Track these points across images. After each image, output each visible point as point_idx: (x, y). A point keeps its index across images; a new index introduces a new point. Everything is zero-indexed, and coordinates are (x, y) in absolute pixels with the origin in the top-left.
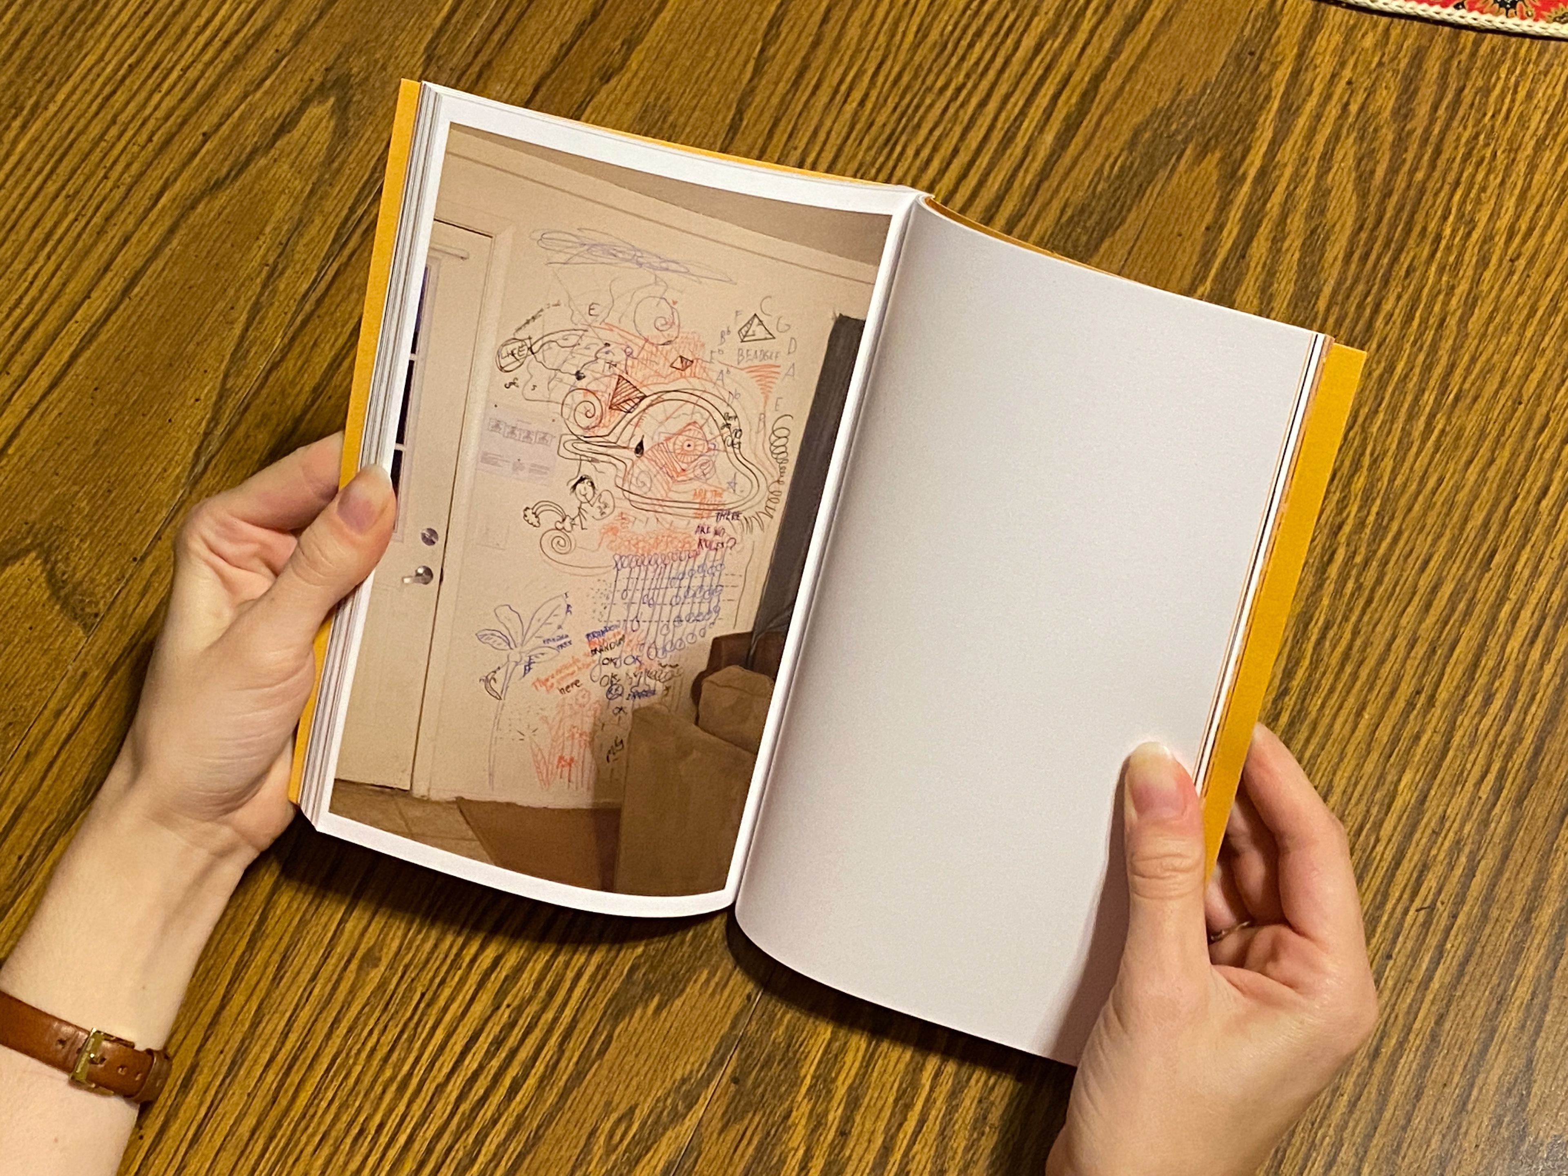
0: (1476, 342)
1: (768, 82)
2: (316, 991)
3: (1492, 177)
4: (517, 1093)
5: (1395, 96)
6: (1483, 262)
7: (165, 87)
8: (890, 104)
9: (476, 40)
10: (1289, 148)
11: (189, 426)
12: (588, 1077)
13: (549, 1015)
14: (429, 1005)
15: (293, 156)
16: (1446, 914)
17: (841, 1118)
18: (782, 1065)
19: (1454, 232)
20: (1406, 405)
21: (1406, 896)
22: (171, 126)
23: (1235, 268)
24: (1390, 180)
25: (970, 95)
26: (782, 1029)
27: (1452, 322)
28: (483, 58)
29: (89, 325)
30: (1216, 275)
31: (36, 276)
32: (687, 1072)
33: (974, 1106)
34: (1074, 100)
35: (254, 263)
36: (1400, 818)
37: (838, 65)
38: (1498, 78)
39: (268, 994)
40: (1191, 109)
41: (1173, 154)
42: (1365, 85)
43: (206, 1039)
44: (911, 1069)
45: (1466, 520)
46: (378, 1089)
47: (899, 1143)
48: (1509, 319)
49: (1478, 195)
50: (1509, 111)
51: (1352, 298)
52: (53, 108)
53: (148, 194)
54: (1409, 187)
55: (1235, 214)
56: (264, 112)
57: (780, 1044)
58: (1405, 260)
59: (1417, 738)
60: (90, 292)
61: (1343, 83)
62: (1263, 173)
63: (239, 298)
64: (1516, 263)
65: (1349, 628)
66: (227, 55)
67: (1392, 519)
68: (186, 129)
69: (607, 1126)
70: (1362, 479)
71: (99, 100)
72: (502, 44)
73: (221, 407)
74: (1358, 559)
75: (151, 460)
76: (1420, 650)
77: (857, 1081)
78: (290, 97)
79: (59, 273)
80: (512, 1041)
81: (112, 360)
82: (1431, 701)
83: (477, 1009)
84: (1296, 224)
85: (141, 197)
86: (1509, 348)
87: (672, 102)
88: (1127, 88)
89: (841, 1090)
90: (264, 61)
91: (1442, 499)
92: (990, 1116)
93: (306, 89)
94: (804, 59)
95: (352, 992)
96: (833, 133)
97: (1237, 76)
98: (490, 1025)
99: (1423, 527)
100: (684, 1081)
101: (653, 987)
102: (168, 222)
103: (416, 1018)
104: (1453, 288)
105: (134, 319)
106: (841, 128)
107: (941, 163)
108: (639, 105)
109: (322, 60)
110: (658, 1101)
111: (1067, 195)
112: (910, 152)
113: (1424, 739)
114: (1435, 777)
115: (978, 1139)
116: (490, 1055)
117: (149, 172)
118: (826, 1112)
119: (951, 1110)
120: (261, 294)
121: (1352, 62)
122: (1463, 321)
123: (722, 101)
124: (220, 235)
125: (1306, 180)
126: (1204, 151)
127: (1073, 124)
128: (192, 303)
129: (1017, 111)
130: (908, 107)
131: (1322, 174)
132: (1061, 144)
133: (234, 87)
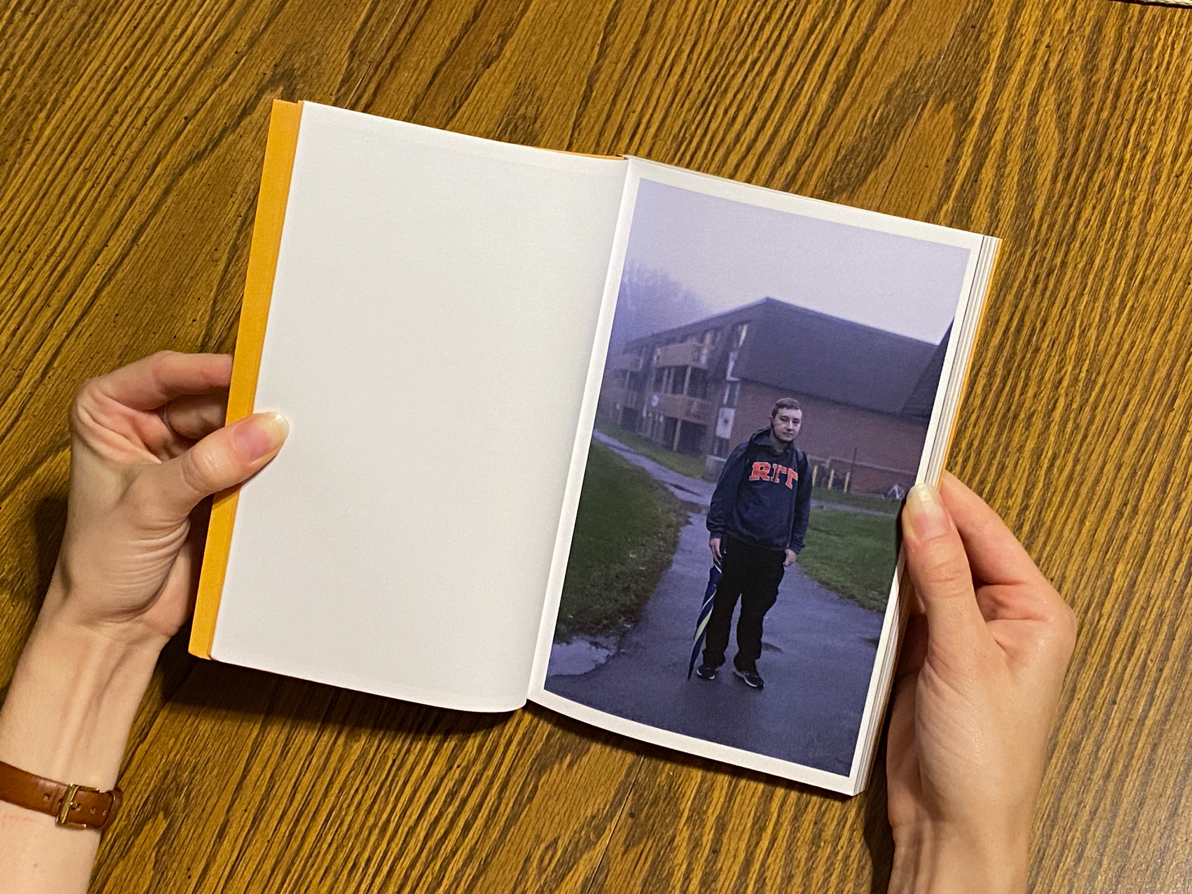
0: (1154, 238)
1: (610, 62)
2: (314, 761)
3: (1159, 114)
4: (469, 830)
5: (1082, 56)
6: (1156, 179)
7: (153, 83)
8: (703, 75)
9: (388, 39)
10: (1005, 98)
11: (190, 340)
12: (522, 816)
13: (490, 772)
14: (398, 769)
15: (254, 133)
16: (1154, 669)
17: (712, 840)
18: (666, 802)
19: (1133, 156)
20: (1104, 289)
21: (1124, 657)
22: (160, 114)
23: (970, 191)
24: (1083, 119)
25: (763, 66)
26: (664, 775)
27: (1135, 225)
28: (393, 52)
29: (108, 267)
30: (956, 197)
31: (65, 231)
32: (595, 811)
33: (811, 827)
34: (842, 67)
35: (231, 215)
36: (1117, 598)
37: (662, 47)
38: (1159, 39)
39: (278, 765)
40: (930, 70)
41: (919, 105)
42: (1059, 48)
43: (233, 801)
44: (762, 800)
45: (1153, 374)
46: (365, 833)
47: (757, 857)
48: (1177, 221)
49: (1149, 129)
50: (1169, 63)
51: (1059, 210)
52: (69, 103)
53: (145, 167)
54: (1097, 123)
55: (968, 149)
56: (230, 100)
57: (664, 786)
58: (1098, 178)
59: (1126, 538)
60: (107, 241)
61: (1043, 47)
62: (987, 117)
63: (221, 242)
64: (1180, 178)
65: (1071, 457)
66: (199, 57)
67: (1098, 374)
68: (172, 115)
69: (538, 854)
70: (1074, 346)
71: (104, 95)
72: (407, 41)
73: (212, 326)
74: (1075, 406)
76: (1125, 472)
77: (723, 812)
78: (250, 87)
79: (83, 228)
80: (463, 792)
81: (128, 292)
82: (1135, 510)
83: (436, 770)
84: (1014, 154)
85: (140, 169)
86: (1178, 242)
87: (539, 80)
88: (881, 56)
89: (711, 820)
90: (227, 61)
91: (1135, 358)
92: (823, 834)
93: (261, 81)
94: (637, 43)
95: (341, 760)
96: (661, 99)
97: (963, 44)
98: (446, 781)
99: (1121, 381)
100: (593, 817)
101: (566, 748)
102: (163, 186)
103: (390, 778)
104: (1134, 198)
105: (142, 261)
106: (667, 95)
107: (745, 119)
108: (513, 84)
109: (272, 58)
110: (575, 833)
111: (840, 140)
112: (721, 111)
113: (1132, 539)
114: (1141, 567)
115: (816, 851)
116: (447, 804)
117: (146, 149)
118: (701, 836)
119: (795, 830)
120: (237, 238)
121: (1049, 30)
122: (1143, 223)
123: (576, 78)
124: (203, 195)
125: (1020, 121)
126: (942, 102)
127: (842, 86)
128: (185, 247)
129: (799, 77)
130: (717, 77)
131: (1031, 117)
132: (833, 101)
133: (206, 81)
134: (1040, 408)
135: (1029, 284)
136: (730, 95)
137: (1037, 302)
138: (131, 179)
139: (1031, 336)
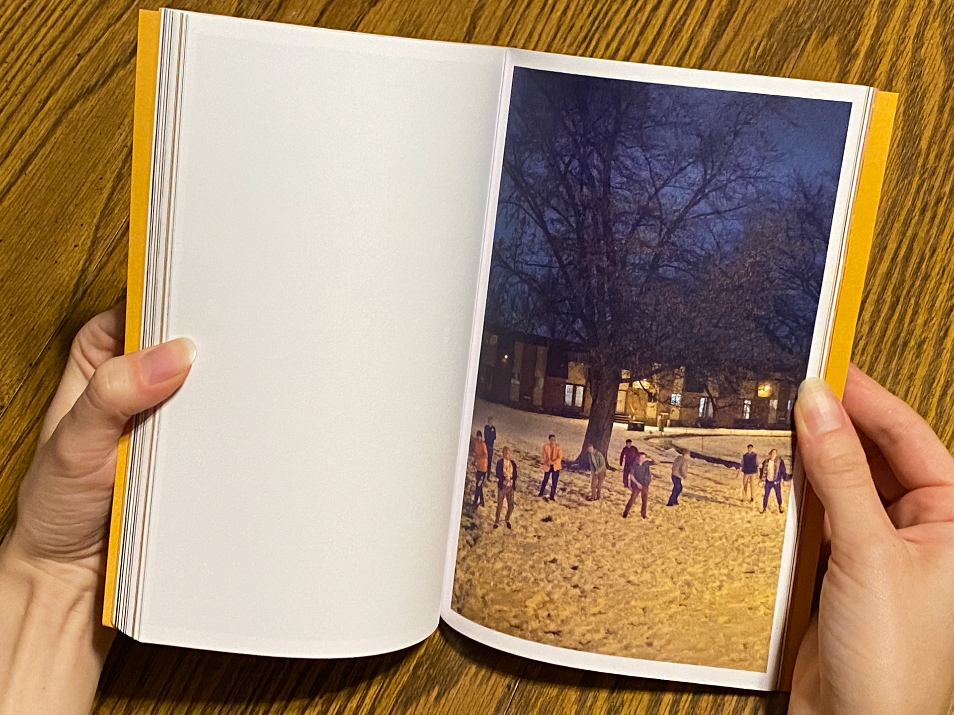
7: (50, 23)
8: (586, 12)
10: (890, 32)
11: (71, 266)
22: (54, 51)
26: (536, 711)
41: (802, 39)
51: (947, 139)
53: (38, 99)
56: (122, 38)
62: (872, 50)
63: (106, 171)
68: (65, 52)
73: (93, 251)
75: (42, 291)
81: (13, 219)
85: (33, 103)
101: (434, 679)
102: (52, 119)
105: (29, 189)
107: (626, 52)
108: (398, 21)
117: (39, 84)
123: (460, 15)
124: (92, 126)
125: (905, 54)
126: (825, 36)
127: (724, 22)
128: (71, 176)
129: (681, 12)
130: (599, 13)
131: (916, 50)
132: (716, 34)
133: (100, 20)
134: (931, 335)
135: (917, 212)
136: (612, 31)
137: (925, 229)
138: (23, 111)
139: (920, 263)
